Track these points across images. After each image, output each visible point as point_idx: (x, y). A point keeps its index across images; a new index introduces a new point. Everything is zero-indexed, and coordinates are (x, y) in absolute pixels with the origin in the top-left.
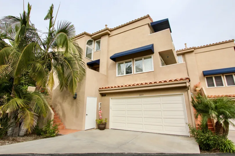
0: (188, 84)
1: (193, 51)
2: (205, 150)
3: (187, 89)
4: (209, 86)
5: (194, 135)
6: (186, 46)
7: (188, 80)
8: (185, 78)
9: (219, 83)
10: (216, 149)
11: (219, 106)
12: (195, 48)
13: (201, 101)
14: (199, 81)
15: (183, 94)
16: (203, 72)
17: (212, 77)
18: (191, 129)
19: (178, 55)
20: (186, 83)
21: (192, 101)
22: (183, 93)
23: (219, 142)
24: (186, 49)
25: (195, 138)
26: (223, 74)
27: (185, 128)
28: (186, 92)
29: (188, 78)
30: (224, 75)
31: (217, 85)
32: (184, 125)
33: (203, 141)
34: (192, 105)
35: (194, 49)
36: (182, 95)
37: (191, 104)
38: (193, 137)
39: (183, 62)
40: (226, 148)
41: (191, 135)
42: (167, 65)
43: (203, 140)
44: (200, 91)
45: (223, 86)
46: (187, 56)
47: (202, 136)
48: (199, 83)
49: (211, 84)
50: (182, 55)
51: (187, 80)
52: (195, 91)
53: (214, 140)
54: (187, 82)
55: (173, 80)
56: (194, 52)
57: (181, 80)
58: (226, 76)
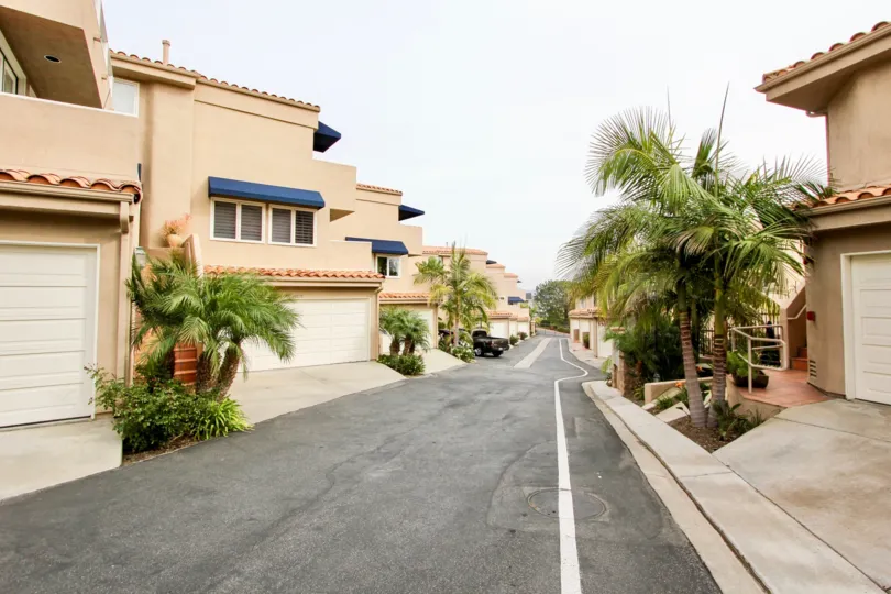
0: (125, 211)
1: (188, 88)
2: (142, 451)
3: (120, 231)
4: (218, 232)
5: (110, 409)
6: (165, 54)
7: (129, 195)
8: (118, 185)
9: (252, 229)
10: (182, 438)
11: (221, 300)
12: (201, 80)
13: (170, 282)
14: (188, 212)
15: (96, 249)
16: (211, 180)
17: (234, 206)
18: (102, 387)
19: (120, 74)
20: (117, 203)
21: (133, 279)
22: (98, 246)
23: (193, 413)
24: (165, 66)
25: (116, 417)
26: (268, 201)
27: (77, 387)
28: (114, 244)
29: (133, 186)
30: (272, 206)
31: (244, 235)
32: (80, 375)
33: (143, 421)
34: (128, 295)
35: (197, 82)
36: (90, 254)
37: (124, 290)
38: (106, 416)
39: (136, 115)
40: (213, 426)
41: (101, 409)
42: (39, 96)
43: (142, 418)
44: (183, 246)
45: (260, 239)
46: (161, 96)
47: (142, 404)
48: (187, 217)
49: (224, 229)
50: (138, 84)
51: (124, 192)
52: (166, 244)
53: (183, 408)
54: (125, 200)
55: (52, 180)
56: (193, 93)
57: (97, 189)
58: (275, 211)
